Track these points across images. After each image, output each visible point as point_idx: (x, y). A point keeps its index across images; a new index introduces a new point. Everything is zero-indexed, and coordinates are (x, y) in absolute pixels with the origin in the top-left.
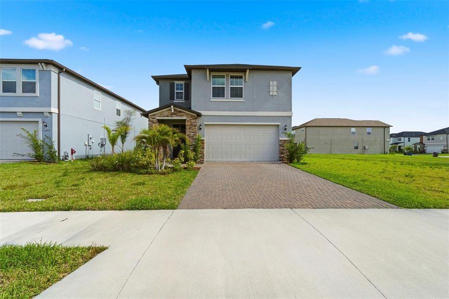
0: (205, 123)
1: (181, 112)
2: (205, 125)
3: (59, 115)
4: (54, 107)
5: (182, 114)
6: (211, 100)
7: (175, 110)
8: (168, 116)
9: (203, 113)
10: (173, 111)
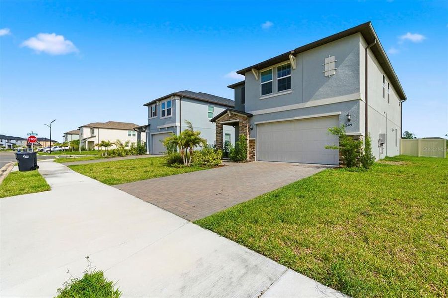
0: (255, 123)
1: (235, 115)
2: (257, 124)
3: (181, 126)
4: (178, 122)
5: (237, 116)
6: (260, 99)
7: (232, 114)
8: (227, 120)
9: (254, 113)
10: (230, 115)
